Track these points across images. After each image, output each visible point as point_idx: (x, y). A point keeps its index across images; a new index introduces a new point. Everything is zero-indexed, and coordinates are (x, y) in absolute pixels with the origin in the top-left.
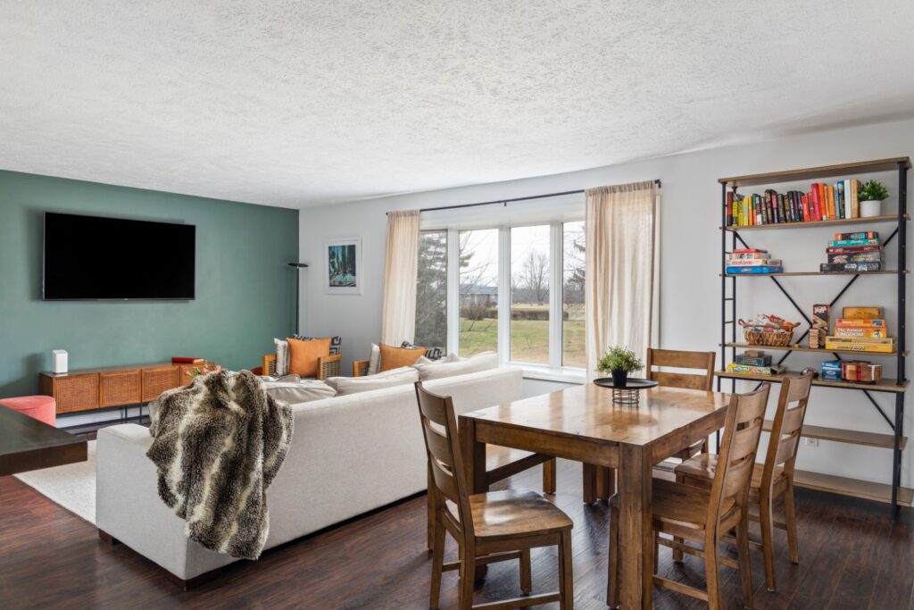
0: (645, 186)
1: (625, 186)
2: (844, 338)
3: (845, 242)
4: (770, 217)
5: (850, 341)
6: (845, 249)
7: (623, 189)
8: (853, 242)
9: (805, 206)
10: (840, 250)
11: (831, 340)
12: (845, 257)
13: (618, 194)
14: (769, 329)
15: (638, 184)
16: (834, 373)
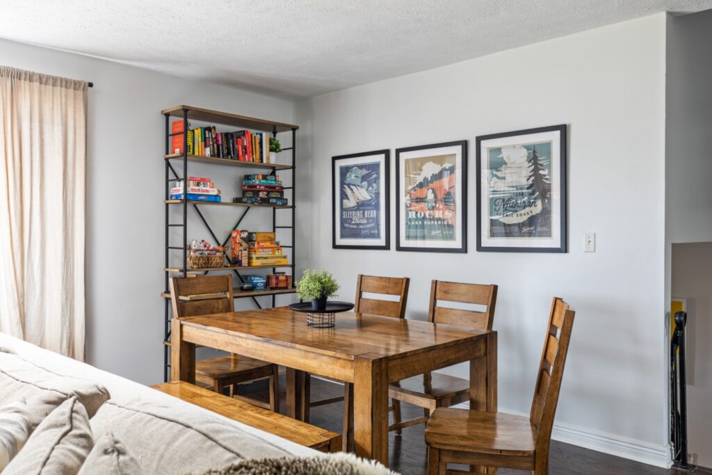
0: (76, 85)
1: (48, 77)
2: (264, 256)
3: (264, 181)
4: (216, 151)
5: (266, 258)
6: (266, 187)
7: (44, 80)
8: (269, 182)
9: (240, 147)
10: (262, 188)
11: (257, 258)
12: (265, 193)
13: (36, 85)
14: (214, 252)
15: (67, 81)
16: (262, 284)
